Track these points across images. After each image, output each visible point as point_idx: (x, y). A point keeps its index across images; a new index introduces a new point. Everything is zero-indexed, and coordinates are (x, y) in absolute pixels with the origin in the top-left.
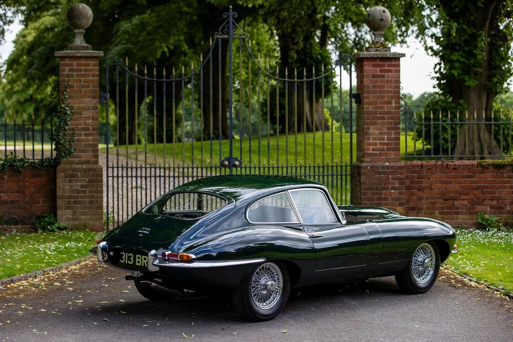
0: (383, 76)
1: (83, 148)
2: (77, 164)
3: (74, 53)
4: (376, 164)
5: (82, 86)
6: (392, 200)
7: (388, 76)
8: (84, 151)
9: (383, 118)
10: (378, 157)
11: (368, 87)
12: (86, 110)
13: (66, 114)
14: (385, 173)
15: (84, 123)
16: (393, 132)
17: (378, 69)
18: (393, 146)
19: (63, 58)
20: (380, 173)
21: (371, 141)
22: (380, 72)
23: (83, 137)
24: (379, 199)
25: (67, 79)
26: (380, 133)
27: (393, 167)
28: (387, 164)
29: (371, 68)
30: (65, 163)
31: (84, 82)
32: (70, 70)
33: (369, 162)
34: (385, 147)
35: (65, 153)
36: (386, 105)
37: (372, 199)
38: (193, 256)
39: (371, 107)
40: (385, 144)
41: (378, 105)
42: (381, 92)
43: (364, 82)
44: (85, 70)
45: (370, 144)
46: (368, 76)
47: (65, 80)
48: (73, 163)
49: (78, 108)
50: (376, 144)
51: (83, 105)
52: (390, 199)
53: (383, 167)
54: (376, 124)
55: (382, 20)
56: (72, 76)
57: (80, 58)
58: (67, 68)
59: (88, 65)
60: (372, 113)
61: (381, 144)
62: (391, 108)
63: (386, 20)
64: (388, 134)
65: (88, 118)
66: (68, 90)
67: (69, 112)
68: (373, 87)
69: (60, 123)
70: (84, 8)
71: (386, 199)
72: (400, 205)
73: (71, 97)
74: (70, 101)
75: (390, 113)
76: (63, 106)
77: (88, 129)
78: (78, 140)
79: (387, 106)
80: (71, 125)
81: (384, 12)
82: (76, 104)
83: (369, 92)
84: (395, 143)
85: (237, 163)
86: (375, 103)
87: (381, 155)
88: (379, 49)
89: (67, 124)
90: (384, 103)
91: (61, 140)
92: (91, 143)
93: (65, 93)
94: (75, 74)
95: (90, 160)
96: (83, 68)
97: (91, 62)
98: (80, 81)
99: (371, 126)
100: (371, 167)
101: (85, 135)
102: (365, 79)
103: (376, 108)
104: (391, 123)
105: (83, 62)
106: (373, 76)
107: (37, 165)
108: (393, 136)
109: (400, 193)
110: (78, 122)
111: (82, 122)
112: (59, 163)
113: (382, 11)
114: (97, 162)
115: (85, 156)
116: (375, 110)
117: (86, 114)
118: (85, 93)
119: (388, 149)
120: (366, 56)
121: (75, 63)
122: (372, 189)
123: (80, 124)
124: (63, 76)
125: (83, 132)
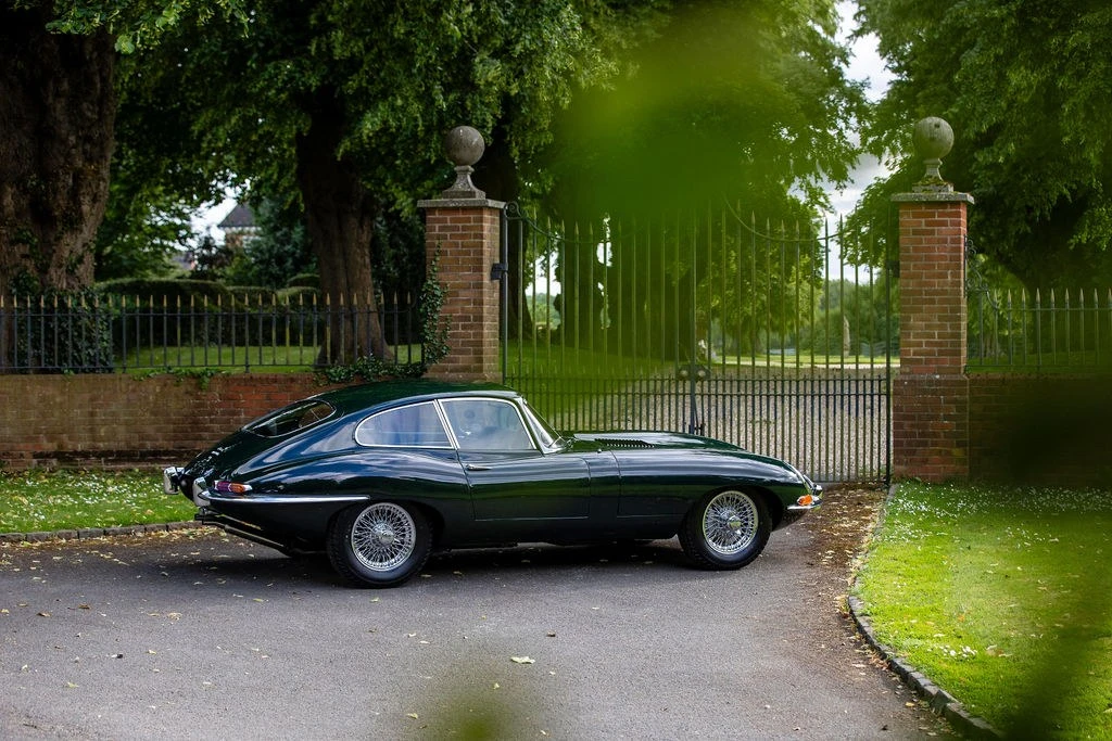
0: (932, 232)
1: (460, 347)
2: (451, 371)
3: (446, 202)
4: (918, 377)
5: (459, 253)
6: (945, 437)
7: (940, 232)
8: (462, 352)
9: (932, 302)
10: (923, 365)
11: (907, 250)
12: (465, 289)
13: (434, 295)
14: (934, 392)
15: (463, 309)
16: (948, 323)
17: (923, 220)
18: (949, 348)
19: (432, 210)
20: (925, 392)
21: (912, 339)
22: (927, 225)
23: (460, 330)
24: (923, 435)
25: (437, 242)
26: (928, 327)
27: (946, 382)
28: (938, 377)
29: (911, 219)
30: (435, 370)
31: (463, 247)
32: (441, 229)
33: (909, 374)
34: (935, 349)
35: (433, 354)
36: (936, 280)
37: (913, 435)
38: (248, 487)
39: (911, 282)
40: (936, 344)
41: (924, 279)
42: (928, 258)
43: (901, 241)
44: (464, 228)
45: (910, 345)
46: (907, 232)
47: (434, 244)
48: (444, 370)
49: (453, 286)
50: (920, 344)
51: (460, 281)
52: (942, 434)
53: (930, 382)
54: (920, 310)
55: (933, 139)
56: (445, 237)
57: (456, 209)
58: (437, 226)
59: (468, 220)
60: (913, 292)
61: (927, 344)
62: (946, 284)
63: (941, 140)
64: (941, 327)
65: (468, 302)
66: (438, 259)
67: (438, 293)
68: (916, 249)
69: (426, 308)
70: (466, 133)
71: (935, 435)
72: (959, 445)
73: (443, 270)
74: (441, 275)
75: (944, 292)
76: (430, 282)
77: (467, 318)
78: (453, 335)
79: (939, 283)
80: (445, 311)
81: (937, 126)
82: (450, 279)
83: (909, 258)
84: (952, 343)
85: (701, 373)
86: (919, 276)
87: (928, 362)
88: (928, 188)
89: (437, 312)
90: (934, 276)
91: (426, 334)
92: (472, 339)
93: (434, 263)
94: (448, 234)
95: (470, 366)
96: (460, 225)
97: (472, 216)
98: (457, 245)
99: (912, 315)
100: (909, 381)
101: (464, 327)
102: (901, 237)
103: (920, 284)
104: (945, 310)
105: (461, 216)
106: (916, 232)
107: (397, 374)
108: (949, 331)
109: (958, 426)
110: (452, 308)
111: (459, 307)
112: (426, 370)
113: (933, 126)
114: (480, 370)
115: (463, 360)
116: (918, 288)
117: (464, 294)
118: (464, 262)
119: (941, 353)
120: (900, 200)
121: (448, 217)
122: (913, 418)
123: (455, 311)
124: (432, 237)
125: (460, 323)
